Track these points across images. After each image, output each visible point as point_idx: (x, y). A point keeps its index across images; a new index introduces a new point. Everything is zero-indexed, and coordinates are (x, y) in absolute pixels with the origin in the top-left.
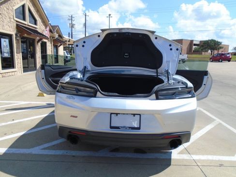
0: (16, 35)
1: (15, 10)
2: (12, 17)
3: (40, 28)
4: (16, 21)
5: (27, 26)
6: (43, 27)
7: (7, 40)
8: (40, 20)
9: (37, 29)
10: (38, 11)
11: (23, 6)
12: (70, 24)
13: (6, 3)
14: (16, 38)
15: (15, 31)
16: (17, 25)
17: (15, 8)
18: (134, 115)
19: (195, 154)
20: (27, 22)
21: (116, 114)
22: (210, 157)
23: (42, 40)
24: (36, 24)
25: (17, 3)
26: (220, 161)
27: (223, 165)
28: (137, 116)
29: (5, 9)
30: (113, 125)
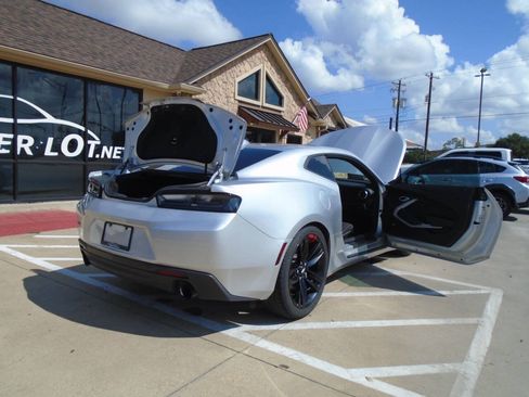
1: (239, 83)
2: (232, 95)
3: (289, 111)
4: (240, 101)
5: (260, 109)
6: (296, 109)
8: (291, 97)
9: (282, 114)
10: (287, 80)
11: (257, 74)
12: (394, 100)
13: (224, 73)
16: (239, 107)
17: (239, 79)
18: (127, 227)
19: (275, 340)
20: (262, 102)
21: (111, 224)
22: (289, 352)
23: (290, 133)
24: (280, 104)
25: (245, 70)
26: (294, 362)
27: (287, 367)
28: (130, 229)
29: (221, 83)
30: (105, 239)
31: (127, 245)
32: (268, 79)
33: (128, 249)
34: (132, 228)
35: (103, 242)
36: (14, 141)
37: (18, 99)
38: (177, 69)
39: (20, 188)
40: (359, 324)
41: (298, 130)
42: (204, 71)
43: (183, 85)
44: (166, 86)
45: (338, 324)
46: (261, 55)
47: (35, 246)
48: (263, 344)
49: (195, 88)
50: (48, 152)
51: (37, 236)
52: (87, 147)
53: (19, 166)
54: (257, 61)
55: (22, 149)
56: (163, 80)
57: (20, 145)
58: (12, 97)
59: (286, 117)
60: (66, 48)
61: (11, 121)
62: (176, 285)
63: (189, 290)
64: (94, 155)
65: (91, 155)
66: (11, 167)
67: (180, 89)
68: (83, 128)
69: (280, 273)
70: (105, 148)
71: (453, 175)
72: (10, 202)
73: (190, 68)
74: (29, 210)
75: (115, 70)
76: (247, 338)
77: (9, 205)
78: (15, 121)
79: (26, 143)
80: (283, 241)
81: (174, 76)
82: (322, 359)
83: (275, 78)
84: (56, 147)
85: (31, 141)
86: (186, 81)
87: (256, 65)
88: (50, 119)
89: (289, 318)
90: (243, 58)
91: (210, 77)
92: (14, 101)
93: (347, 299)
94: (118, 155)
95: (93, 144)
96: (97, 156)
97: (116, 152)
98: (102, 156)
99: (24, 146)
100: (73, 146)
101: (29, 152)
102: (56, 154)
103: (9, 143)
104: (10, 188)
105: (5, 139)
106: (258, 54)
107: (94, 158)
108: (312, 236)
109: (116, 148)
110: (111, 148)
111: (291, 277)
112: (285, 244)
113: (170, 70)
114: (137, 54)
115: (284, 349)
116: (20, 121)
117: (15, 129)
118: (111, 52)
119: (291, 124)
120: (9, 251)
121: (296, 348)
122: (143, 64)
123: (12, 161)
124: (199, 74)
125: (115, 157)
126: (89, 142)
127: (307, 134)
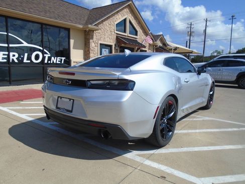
0: (115, 45)
1: (116, 25)
2: (113, 31)
3: (140, 38)
4: (117, 34)
5: (126, 37)
6: (144, 37)
7: (107, 50)
8: (141, 31)
9: (137, 39)
10: (139, 23)
11: (125, 20)
12: (188, 32)
13: (109, 20)
14: (115, 48)
15: (115, 42)
16: (117, 37)
17: (116, 23)
18: (70, 99)
19: (153, 160)
20: (127, 34)
21: (61, 98)
22: (163, 168)
23: (141, 49)
24: (136, 34)
25: (119, 18)
26: (168, 174)
27: (165, 178)
28: (72, 101)
29: (108, 24)
30: (58, 106)
31: (71, 110)
32: (130, 22)
33: (71, 111)
34: (73, 100)
35: (57, 108)
36: (9, 55)
37: (9, 34)
38: (86, 18)
39: (13, 79)
40: (196, 149)
41: (145, 47)
42: (99, 19)
43: (90, 26)
44: (81, 26)
45: (185, 149)
46: (126, 10)
47: (21, 108)
48: (148, 162)
49: (95, 27)
50: (25, 61)
51: (22, 102)
52: (44, 58)
53: (12, 68)
54: (125, 13)
55: (13, 59)
56: (80, 23)
57: (11, 57)
58: (6, 33)
59: (139, 41)
60: (31, 8)
61: (6, 45)
62: (100, 131)
63: (106, 134)
64: (48, 61)
65: (46, 62)
66: (7, 68)
67: (88, 28)
68: (41, 49)
69: (155, 123)
70: (53, 58)
71: (224, 68)
72: (8, 86)
73: (92, 17)
74: (17, 89)
75: (56, 19)
76: (138, 159)
77: (7, 87)
78: (8, 45)
79: (14, 56)
80: (157, 106)
81: (85, 22)
82: (183, 172)
83: (134, 22)
84: (29, 58)
85: (17, 55)
86: (91, 24)
87: (124, 15)
88: (25, 44)
89: (158, 146)
90: (118, 12)
91: (102, 21)
92: (7, 35)
93: (185, 134)
94: (59, 61)
95: (47, 56)
96: (49, 62)
97: (58, 60)
98: (52, 62)
99: (13, 58)
100: (37, 57)
101: (16, 61)
102: (29, 61)
103: (6, 56)
104: (8, 79)
105: (4, 55)
106: (125, 10)
107: (48, 63)
108: (170, 102)
109: (58, 58)
110: (56, 58)
111: (160, 125)
112: (158, 107)
113: (82, 19)
114: (67, 12)
115: (160, 165)
116: (11, 45)
117: (8, 49)
118: (53, 10)
119: (141, 44)
120: (8, 111)
121: (166, 165)
122: (70, 16)
123: (8, 65)
124: (96, 20)
125: (58, 62)
126: (45, 55)
127: (149, 49)
